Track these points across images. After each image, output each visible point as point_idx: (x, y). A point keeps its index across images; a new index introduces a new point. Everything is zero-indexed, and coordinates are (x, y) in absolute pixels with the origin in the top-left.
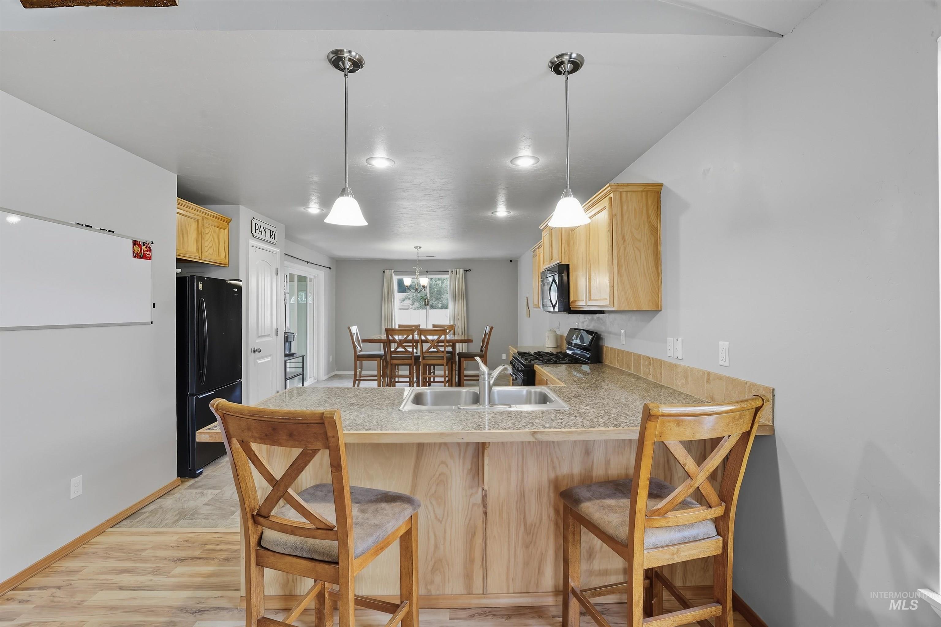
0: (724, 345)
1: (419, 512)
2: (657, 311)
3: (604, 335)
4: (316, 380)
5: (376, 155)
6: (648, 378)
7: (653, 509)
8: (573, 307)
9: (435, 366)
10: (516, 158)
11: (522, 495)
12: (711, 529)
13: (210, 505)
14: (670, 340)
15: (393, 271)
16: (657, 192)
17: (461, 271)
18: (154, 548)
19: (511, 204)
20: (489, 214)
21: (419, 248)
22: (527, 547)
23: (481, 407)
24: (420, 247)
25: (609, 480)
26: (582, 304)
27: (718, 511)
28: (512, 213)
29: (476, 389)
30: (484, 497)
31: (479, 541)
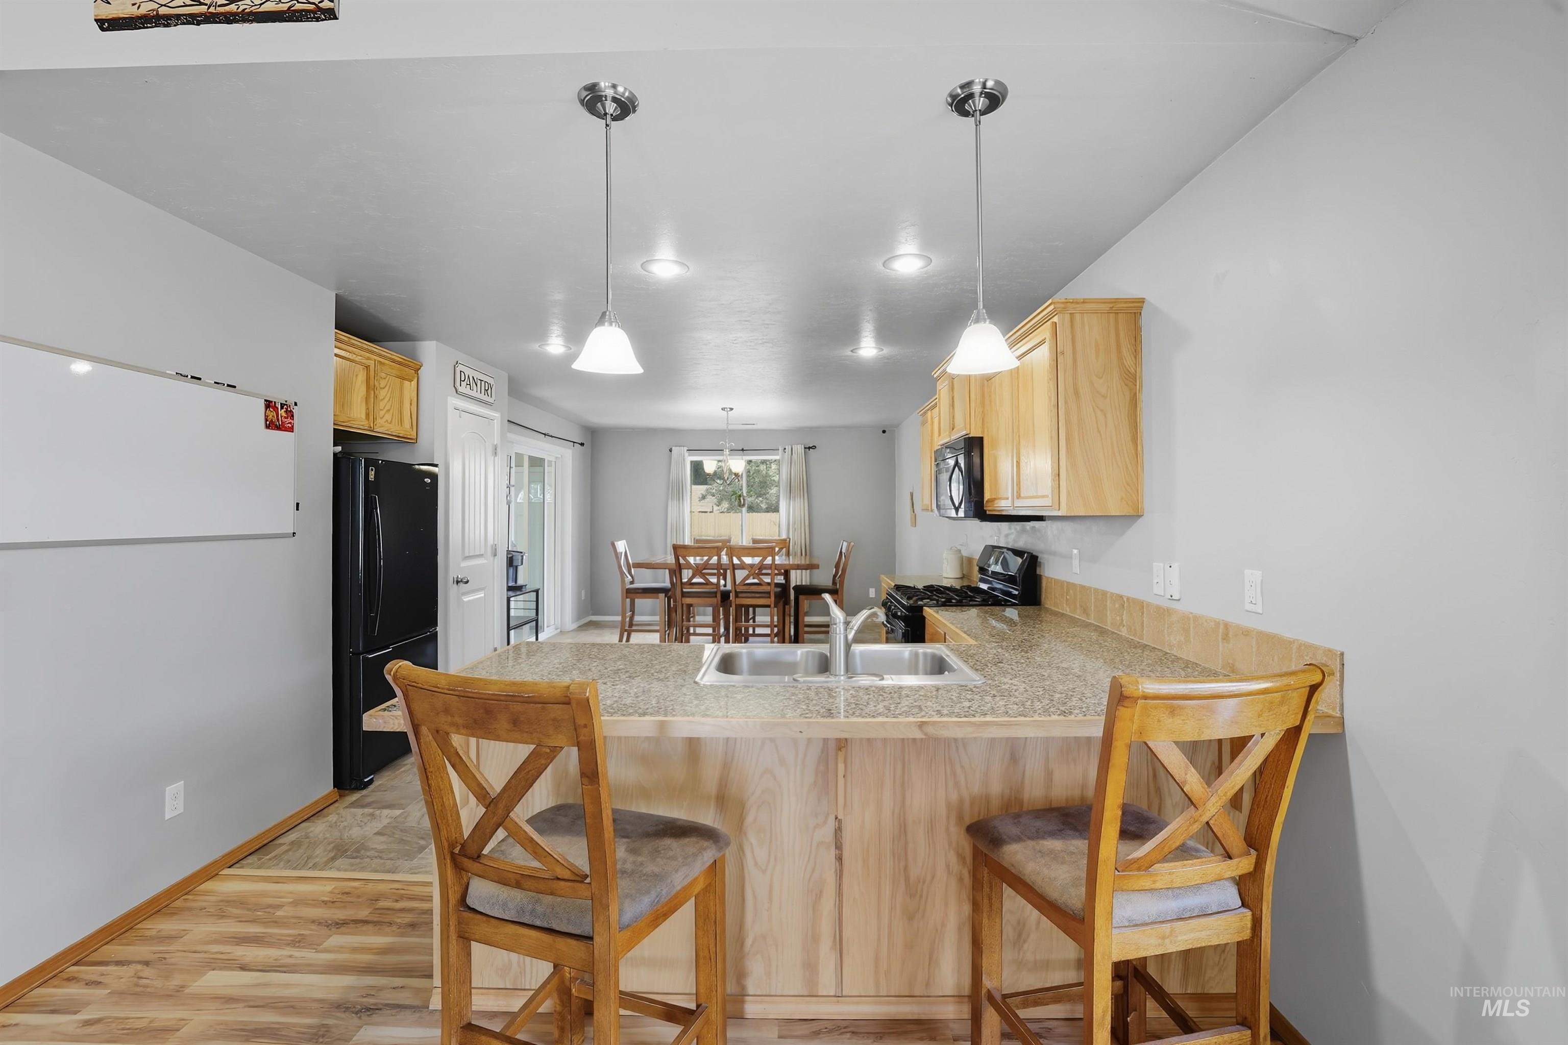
0: (1253, 576)
1: (727, 855)
2: (1135, 516)
3: (1043, 558)
4: (559, 630)
5: (658, 256)
6: (1120, 631)
7: (1129, 857)
8: (990, 509)
9: (757, 609)
10: (893, 257)
11: (902, 830)
12: (1231, 897)
13: (386, 834)
14: (1158, 566)
15: (686, 448)
16: (1135, 313)
17: (799, 449)
18: (296, 903)
19: (884, 335)
20: (848, 352)
21: (728, 409)
22: (911, 918)
23: (832, 678)
24: (732, 409)
25: (1053, 807)
26: (1005, 505)
27: (1244, 864)
28: (886, 351)
29: (824, 648)
30: (838, 830)
31: (828, 904)
